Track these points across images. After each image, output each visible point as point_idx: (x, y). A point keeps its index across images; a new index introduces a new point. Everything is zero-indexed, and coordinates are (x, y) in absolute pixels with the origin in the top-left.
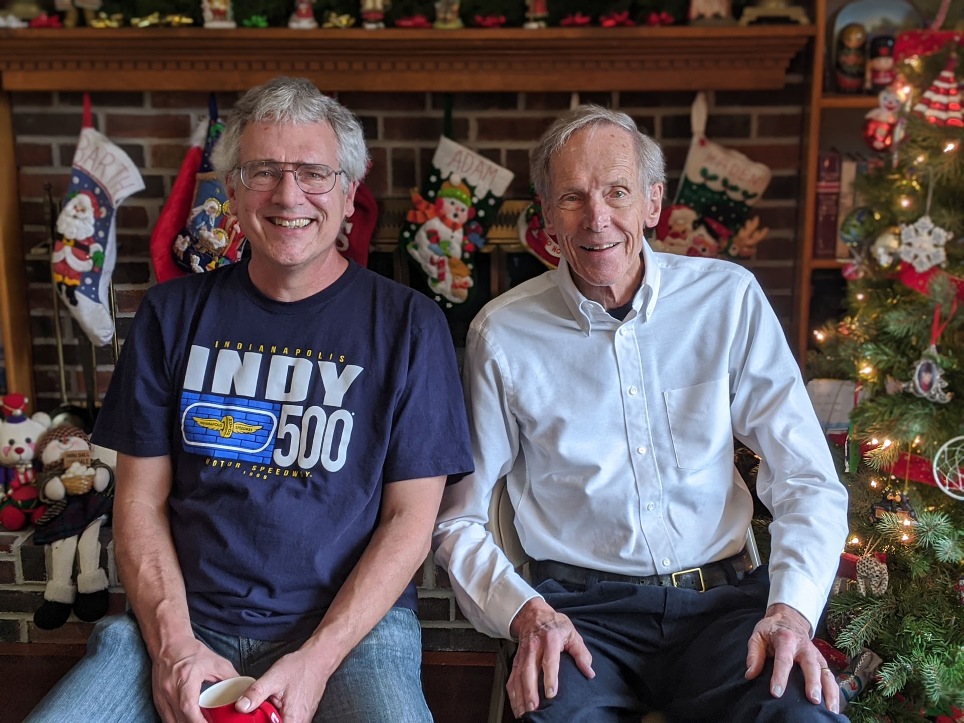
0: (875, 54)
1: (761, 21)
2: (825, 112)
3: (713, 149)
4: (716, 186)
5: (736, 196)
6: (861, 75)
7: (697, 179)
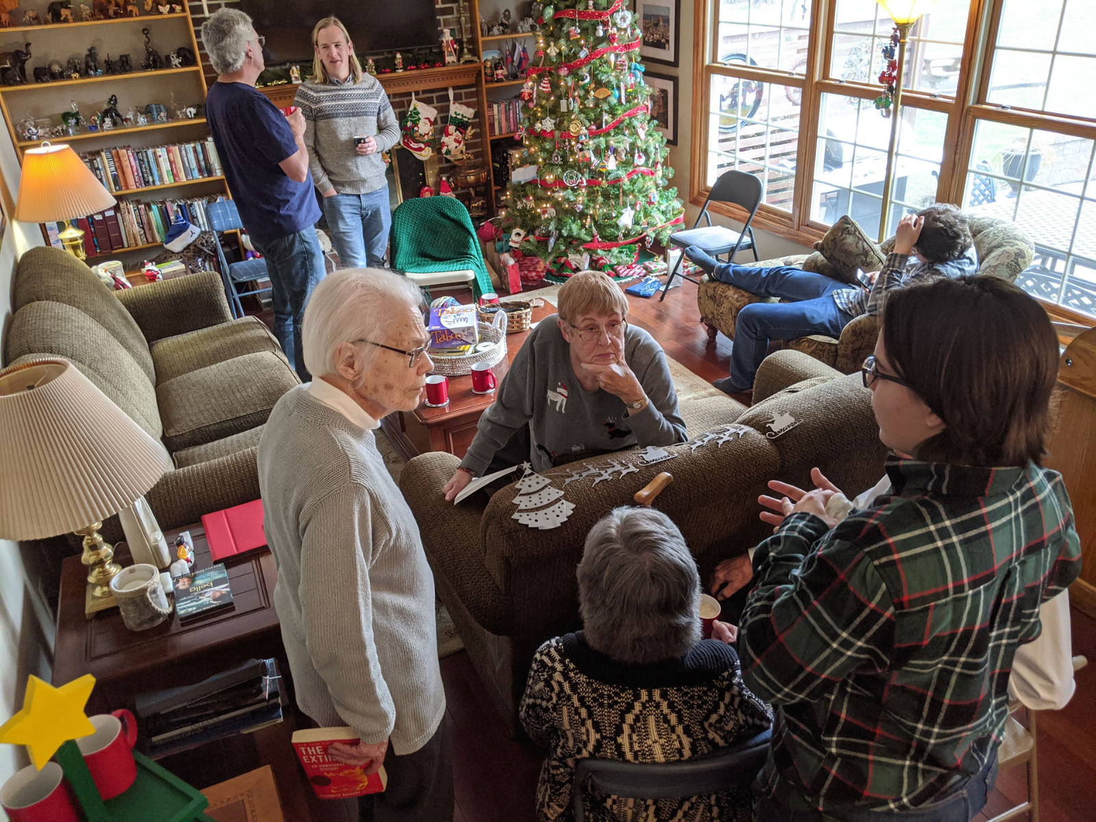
0: (496, 69)
1: (466, 62)
2: (487, 89)
3: (457, 105)
4: (459, 117)
5: (466, 119)
6: (493, 75)
7: (454, 115)
